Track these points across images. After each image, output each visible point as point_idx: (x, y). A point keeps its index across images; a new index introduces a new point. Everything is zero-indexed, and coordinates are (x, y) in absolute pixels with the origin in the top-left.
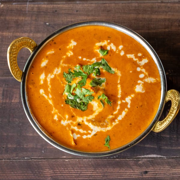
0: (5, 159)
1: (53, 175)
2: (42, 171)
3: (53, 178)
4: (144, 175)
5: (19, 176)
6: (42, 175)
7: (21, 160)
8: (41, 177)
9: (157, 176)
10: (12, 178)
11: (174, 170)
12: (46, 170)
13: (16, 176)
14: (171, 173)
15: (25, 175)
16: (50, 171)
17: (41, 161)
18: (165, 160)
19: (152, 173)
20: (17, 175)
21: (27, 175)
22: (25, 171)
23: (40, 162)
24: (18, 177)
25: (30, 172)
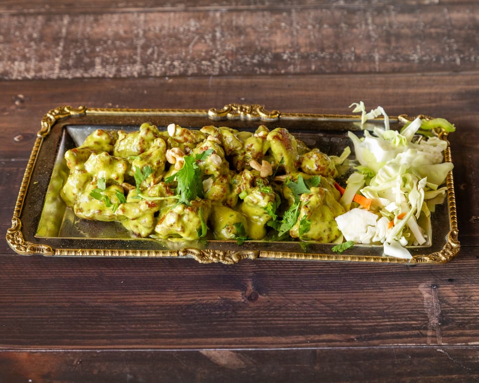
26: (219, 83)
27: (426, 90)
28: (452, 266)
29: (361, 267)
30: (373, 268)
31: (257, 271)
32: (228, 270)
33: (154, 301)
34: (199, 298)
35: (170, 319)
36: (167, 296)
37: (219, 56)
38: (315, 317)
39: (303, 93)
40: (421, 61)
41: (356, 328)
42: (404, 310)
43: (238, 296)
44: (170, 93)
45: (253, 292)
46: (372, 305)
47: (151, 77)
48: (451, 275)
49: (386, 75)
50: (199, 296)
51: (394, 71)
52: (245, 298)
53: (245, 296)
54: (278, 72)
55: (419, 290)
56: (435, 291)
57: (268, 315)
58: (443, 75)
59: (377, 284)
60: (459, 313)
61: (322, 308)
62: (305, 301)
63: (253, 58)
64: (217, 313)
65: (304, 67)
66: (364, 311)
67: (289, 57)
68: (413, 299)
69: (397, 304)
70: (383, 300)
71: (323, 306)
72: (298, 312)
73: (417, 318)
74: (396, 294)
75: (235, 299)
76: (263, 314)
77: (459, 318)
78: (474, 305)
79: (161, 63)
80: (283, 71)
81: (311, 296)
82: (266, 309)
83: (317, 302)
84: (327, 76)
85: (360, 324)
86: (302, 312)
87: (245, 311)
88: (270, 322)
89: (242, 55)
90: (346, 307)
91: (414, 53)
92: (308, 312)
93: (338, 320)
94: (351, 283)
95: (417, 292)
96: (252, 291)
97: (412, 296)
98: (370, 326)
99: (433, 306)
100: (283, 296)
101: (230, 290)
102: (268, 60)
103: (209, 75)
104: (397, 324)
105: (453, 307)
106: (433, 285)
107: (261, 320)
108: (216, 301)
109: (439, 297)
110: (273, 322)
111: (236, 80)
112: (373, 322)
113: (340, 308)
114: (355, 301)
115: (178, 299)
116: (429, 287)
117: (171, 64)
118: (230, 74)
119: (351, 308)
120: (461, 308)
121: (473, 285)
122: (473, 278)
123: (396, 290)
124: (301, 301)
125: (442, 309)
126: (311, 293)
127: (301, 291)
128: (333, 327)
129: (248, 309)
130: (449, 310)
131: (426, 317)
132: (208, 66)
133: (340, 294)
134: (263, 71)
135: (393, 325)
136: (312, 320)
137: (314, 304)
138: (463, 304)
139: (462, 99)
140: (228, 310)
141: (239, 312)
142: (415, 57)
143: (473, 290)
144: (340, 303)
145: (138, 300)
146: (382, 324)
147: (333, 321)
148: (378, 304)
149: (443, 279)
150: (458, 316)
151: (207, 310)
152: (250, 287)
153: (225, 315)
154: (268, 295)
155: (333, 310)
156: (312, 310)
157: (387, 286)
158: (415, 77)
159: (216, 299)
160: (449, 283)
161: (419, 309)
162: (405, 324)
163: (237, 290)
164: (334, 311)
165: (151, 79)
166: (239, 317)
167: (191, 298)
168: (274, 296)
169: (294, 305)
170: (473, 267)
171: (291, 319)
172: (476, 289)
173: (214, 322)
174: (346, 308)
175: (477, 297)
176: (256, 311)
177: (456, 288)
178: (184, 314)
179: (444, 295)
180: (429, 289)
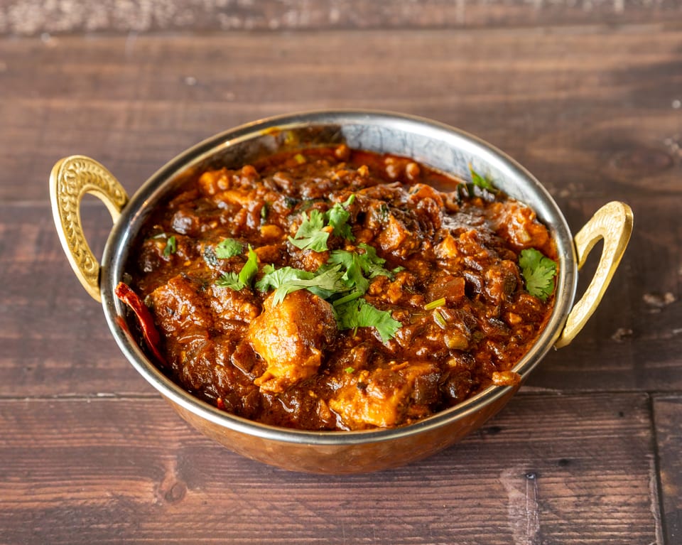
0: (32, 397)
1: (188, 437)
2: (151, 427)
3: (189, 445)
4: (488, 436)
5: (74, 438)
6: (151, 437)
7: (84, 400)
8: (147, 443)
9: (531, 439)
10: (50, 444)
11: (589, 422)
12: (166, 424)
13: (68, 439)
14: (577, 431)
15: (95, 437)
16: (180, 428)
17: (152, 403)
18: (558, 399)
19: (517, 430)
20: (70, 436)
21: (102, 438)
22: (95, 426)
23: (146, 406)
24: (71, 441)
25: (113, 429)
28: (570, 433)
31: (189, 440)
32: (132, 436)
34: (70, 496)
35: (8, 538)
36: (8, 491)
38: (291, 536)
39: (309, 69)
40: (547, 6)
42: (468, 524)
43: (146, 492)
44: (50, 68)
45: (176, 484)
46: (406, 512)
47: (16, 34)
48: (565, 451)
50: (69, 492)
51: (493, 24)
52: (160, 496)
53: (161, 492)
54: (264, 25)
55: (500, 483)
56: (533, 484)
57: (201, 531)
58: (587, 34)
59: (420, 469)
60: (575, 530)
61: (307, 519)
62: (276, 503)
64: (102, 526)
65: (317, 15)
66: (389, 527)
68: (488, 502)
69: (456, 511)
70: (430, 502)
72: (259, 527)
74: (455, 492)
75: (138, 497)
76: (191, 529)
77: (575, 542)
78: (605, 515)
79: (37, 4)
80: (274, 24)
82: (198, 519)
83: (300, 506)
86: (268, 526)
87: (158, 524)
90: (355, 516)
92: (280, 527)
95: (496, 487)
96: (175, 480)
97: (487, 494)
99: (524, 516)
100: (234, 492)
101: (131, 479)
103: (127, 31)
105: (564, 518)
106: (529, 473)
108: (102, 501)
109: (538, 497)
113: (343, 519)
114: (374, 503)
115: (29, 498)
116: (521, 477)
117: (56, 8)
118: (172, 27)
119: (366, 520)
120: (580, 521)
121: (608, 471)
122: (609, 457)
124: (268, 504)
125: (542, 522)
126: (289, 487)
127: (269, 482)
129: (163, 518)
130: (555, 525)
131: (511, 539)
132: (128, 10)
133: (347, 490)
134: (236, 21)
137: (293, 510)
138: (585, 512)
140: (123, 520)
141: (145, 525)
143: (605, 483)
144: (345, 508)
148: (419, 511)
149: (549, 459)
150: (573, 537)
151: (84, 520)
152: (172, 474)
153: (118, 532)
154: (204, 490)
155: (329, 523)
156: (288, 523)
157: (439, 474)
158: (531, 37)
159: (103, 497)
160: (560, 468)
161: (498, 523)
163: (145, 478)
164: (331, 526)
166: (144, 536)
167: (55, 496)
168: (217, 492)
169: (254, 511)
170: (609, 434)
172: (614, 480)
174: (354, 519)
175: (613, 498)
176: (178, 524)
177: (572, 479)
178: (38, 529)
179: (549, 493)
180: (520, 481)
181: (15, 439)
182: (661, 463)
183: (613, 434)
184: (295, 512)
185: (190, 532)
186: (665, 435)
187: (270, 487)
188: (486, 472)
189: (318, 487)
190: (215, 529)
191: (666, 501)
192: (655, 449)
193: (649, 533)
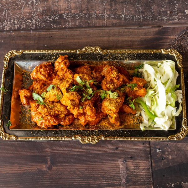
26: (35, 35)
27: (126, 39)
28: (133, 149)
29: (95, 149)
30: (100, 150)
31: (52, 153)
32: (40, 152)
33: (9, 171)
34: (28, 169)
35: (16, 181)
36: (15, 168)
37: (35, 16)
38: (75, 179)
39: (72, 41)
40: (125, 19)
41: (92, 185)
42: (112, 175)
43: (44, 167)
44: (14, 42)
46: (99, 172)
47: (5, 31)
48: (132, 154)
49: (109, 28)
50: (28, 168)
53: (47, 167)
54: (62, 27)
55: (118, 163)
56: (125, 164)
57: (56, 178)
58: (134, 29)
59: (101, 160)
60: (134, 176)
61: (78, 174)
62: (72, 170)
63: (50, 18)
64: (35, 177)
65: (73, 23)
67: (66, 17)
68: (116, 169)
69: (109, 171)
70: (104, 169)
71: (79, 172)
72: (68, 176)
73: (117, 180)
74: (109, 166)
75: (43, 169)
76: (54, 177)
77: (134, 179)
78: (140, 172)
79: (9, 21)
80: (64, 27)
81: (74, 167)
82: (55, 174)
83: (77, 170)
84: (83, 29)
85: (94, 183)
86: (70, 176)
87: (47, 176)
88: (57, 182)
89: (45, 15)
91: (122, 14)
92: (73, 176)
93: (84, 180)
94: (91, 159)
95: (117, 165)
96: (50, 164)
97: (116, 166)
98: (98, 184)
99: (123, 172)
100: (63, 167)
101: (41, 164)
102: (57, 19)
103: (31, 29)
104: (109, 183)
105: (132, 173)
106: (124, 160)
107: (53, 181)
108: (35, 170)
109: (126, 167)
110: (59, 182)
111: (43, 33)
112: (99, 182)
113: (86, 174)
114: (92, 169)
115: (19, 170)
116: (122, 161)
117: (14, 22)
119: (90, 174)
120: (135, 174)
121: (141, 160)
122: (141, 156)
123: (109, 163)
124: (70, 170)
125: (127, 174)
126: (74, 165)
128: (83, 184)
129: (48, 174)
130: (130, 175)
131: (121, 179)
132: (30, 23)
133: (86, 166)
134: (55, 26)
135: (107, 183)
136: (74, 181)
138: (136, 171)
139: (142, 45)
140: (40, 175)
141: (44, 176)
142: (123, 16)
143: (140, 163)
144: (86, 171)
145: (3, 170)
146: (103, 183)
147: (83, 181)
148: (101, 171)
149: (128, 157)
151: (31, 175)
152: (49, 162)
153: (39, 179)
154: (56, 166)
157: (105, 161)
158: (122, 30)
160: (131, 159)
161: (118, 174)
162: (111, 183)
163: (44, 164)
164: (83, 176)
165: (5, 32)
166: (44, 179)
167: (25, 169)
168: (59, 167)
171: (66, 180)
172: (142, 162)
173: (34, 182)
174: (88, 174)
175: (142, 167)
176: (51, 176)
177: (133, 162)
178: (22, 178)
179: (129, 166)
180: (122, 163)
181: (15, 153)
182: (152, 157)
183: (142, 149)
184: (76, 172)
185: (54, 178)
186: (153, 149)
187: (70, 165)
188: (115, 160)
189: (80, 165)
190: (59, 177)
191: (153, 168)
192: (150, 153)
193: (150, 177)
